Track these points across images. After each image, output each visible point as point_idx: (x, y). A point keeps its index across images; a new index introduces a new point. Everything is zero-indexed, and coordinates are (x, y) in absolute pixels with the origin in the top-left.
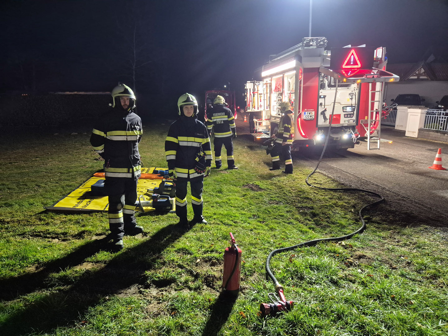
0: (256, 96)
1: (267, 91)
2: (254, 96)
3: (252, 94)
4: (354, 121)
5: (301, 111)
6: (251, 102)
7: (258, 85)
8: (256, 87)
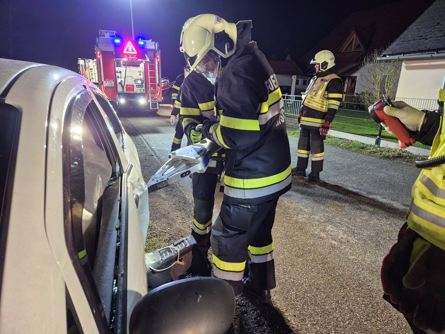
1: (96, 67)
2: (86, 70)
4: (144, 91)
5: (103, 80)
7: (88, 62)
8: (86, 63)
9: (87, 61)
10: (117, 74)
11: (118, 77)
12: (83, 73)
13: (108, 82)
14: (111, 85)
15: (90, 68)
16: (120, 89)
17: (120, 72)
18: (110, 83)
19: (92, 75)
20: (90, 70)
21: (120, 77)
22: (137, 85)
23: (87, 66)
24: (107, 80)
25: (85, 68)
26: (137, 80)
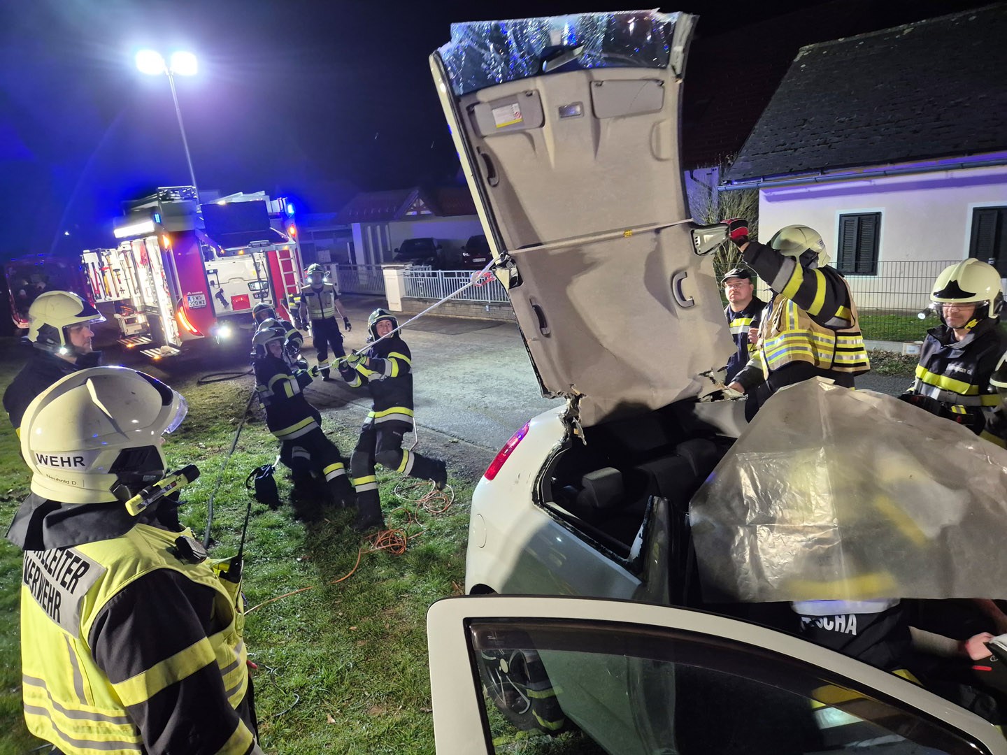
0: (108, 273)
1: (128, 264)
2: (103, 275)
3: (100, 272)
5: (181, 296)
6: (100, 287)
7: (108, 255)
8: (103, 259)
9: (105, 254)
10: (211, 278)
11: (213, 283)
12: (99, 282)
13: (191, 297)
14: (200, 303)
15: (113, 267)
16: (219, 307)
17: (215, 272)
18: (197, 298)
19: (120, 283)
20: (114, 273)
21: (216, 282)
22: (254, 295)
23: (106, 265)
24: (189, 293)
25: (100, 269)
26: (254, 282)
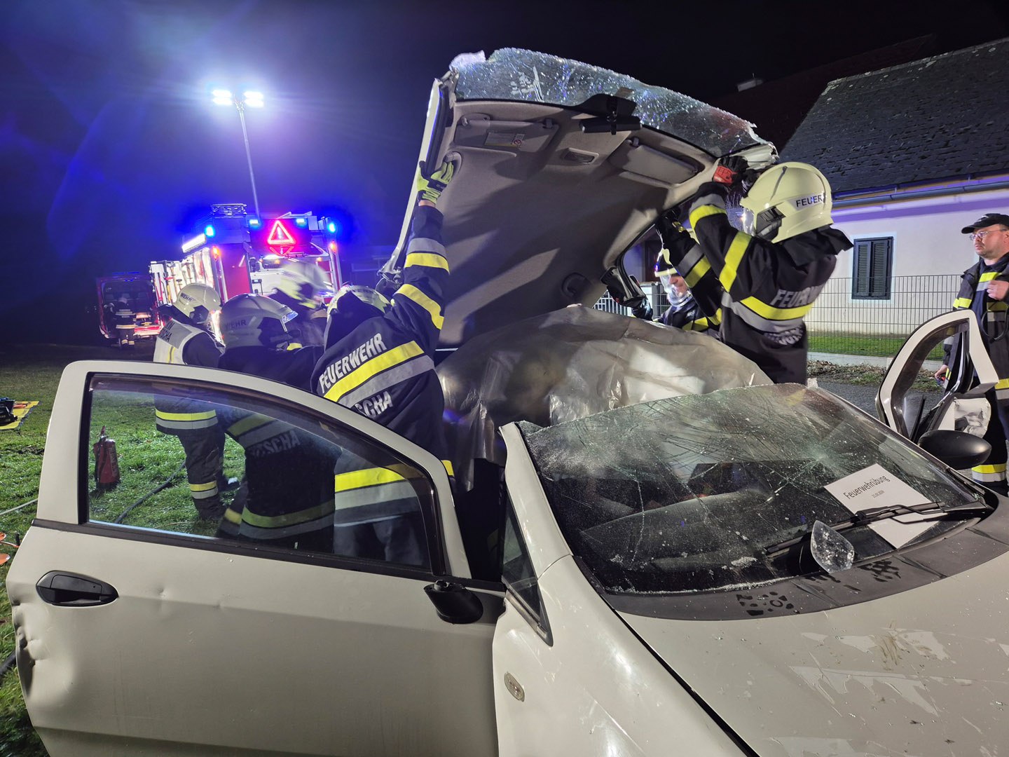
0: (171, 283)
1: (189, 275)
2: (167, 284)
3: (164, 282)
6: (163, 295)
7: (172, 266)
8: (168, 269)
9: (169, 265)
10: (255, 287)
12: (163, 290)
15: (176, 278)
17: (260, 281)
20: (177, 283)
23: (170, 275)
25: (165, 279)
